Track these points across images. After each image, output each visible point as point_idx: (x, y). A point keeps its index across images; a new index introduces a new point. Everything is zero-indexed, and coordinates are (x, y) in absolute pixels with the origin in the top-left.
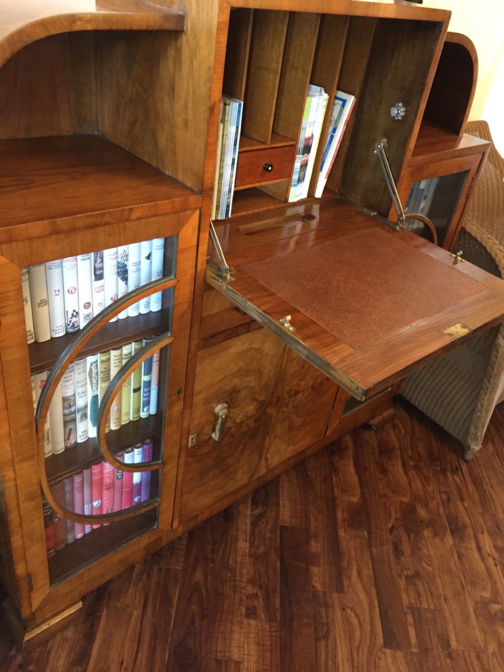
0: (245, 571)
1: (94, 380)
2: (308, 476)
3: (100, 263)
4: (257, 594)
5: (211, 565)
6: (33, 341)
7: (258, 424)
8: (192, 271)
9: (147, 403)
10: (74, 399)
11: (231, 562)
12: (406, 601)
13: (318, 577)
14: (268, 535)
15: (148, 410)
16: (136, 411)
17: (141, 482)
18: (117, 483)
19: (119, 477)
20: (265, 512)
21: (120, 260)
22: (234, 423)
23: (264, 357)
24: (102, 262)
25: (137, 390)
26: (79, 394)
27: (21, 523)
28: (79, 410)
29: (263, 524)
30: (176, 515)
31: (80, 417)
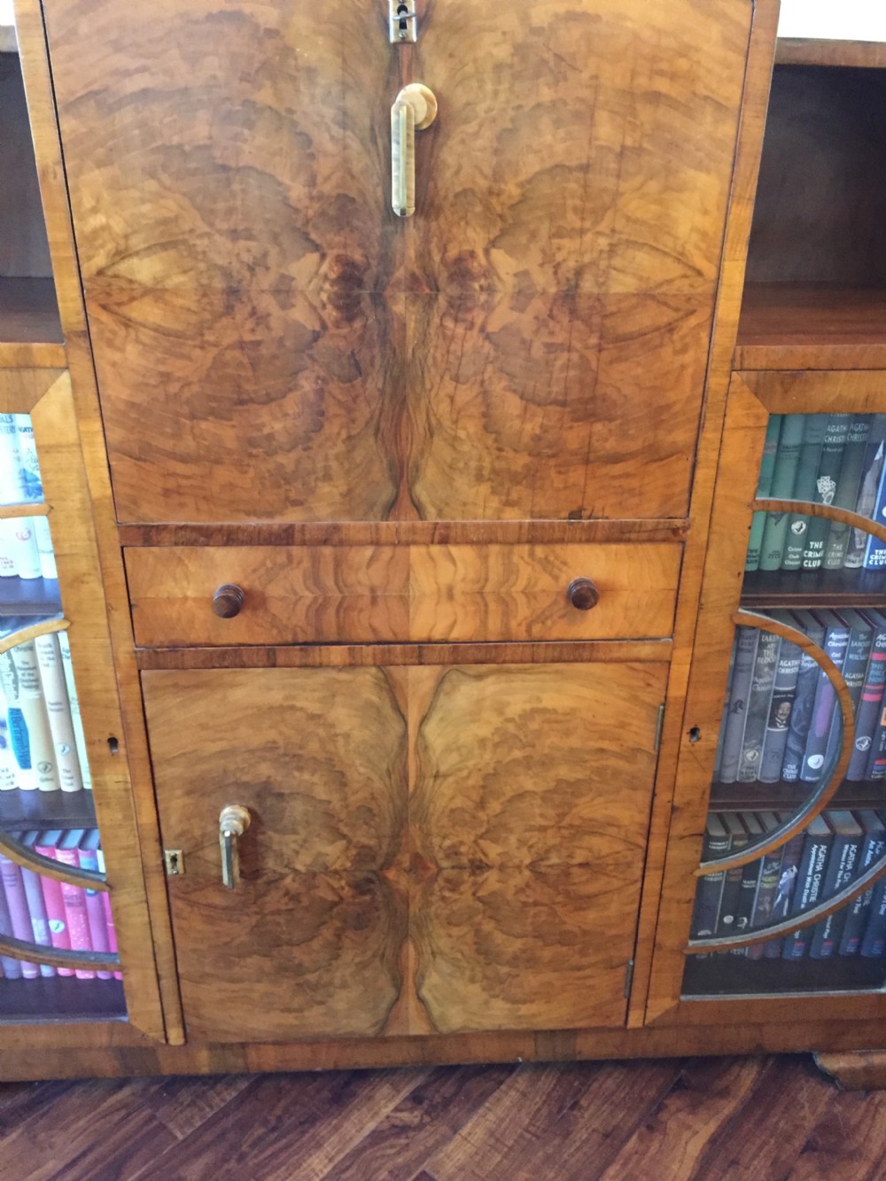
7: (367, 898)
8: (81, 495)
20: (420, 1127)
22: (286, 866)
23: (340, 740)
29: (392, 1147)
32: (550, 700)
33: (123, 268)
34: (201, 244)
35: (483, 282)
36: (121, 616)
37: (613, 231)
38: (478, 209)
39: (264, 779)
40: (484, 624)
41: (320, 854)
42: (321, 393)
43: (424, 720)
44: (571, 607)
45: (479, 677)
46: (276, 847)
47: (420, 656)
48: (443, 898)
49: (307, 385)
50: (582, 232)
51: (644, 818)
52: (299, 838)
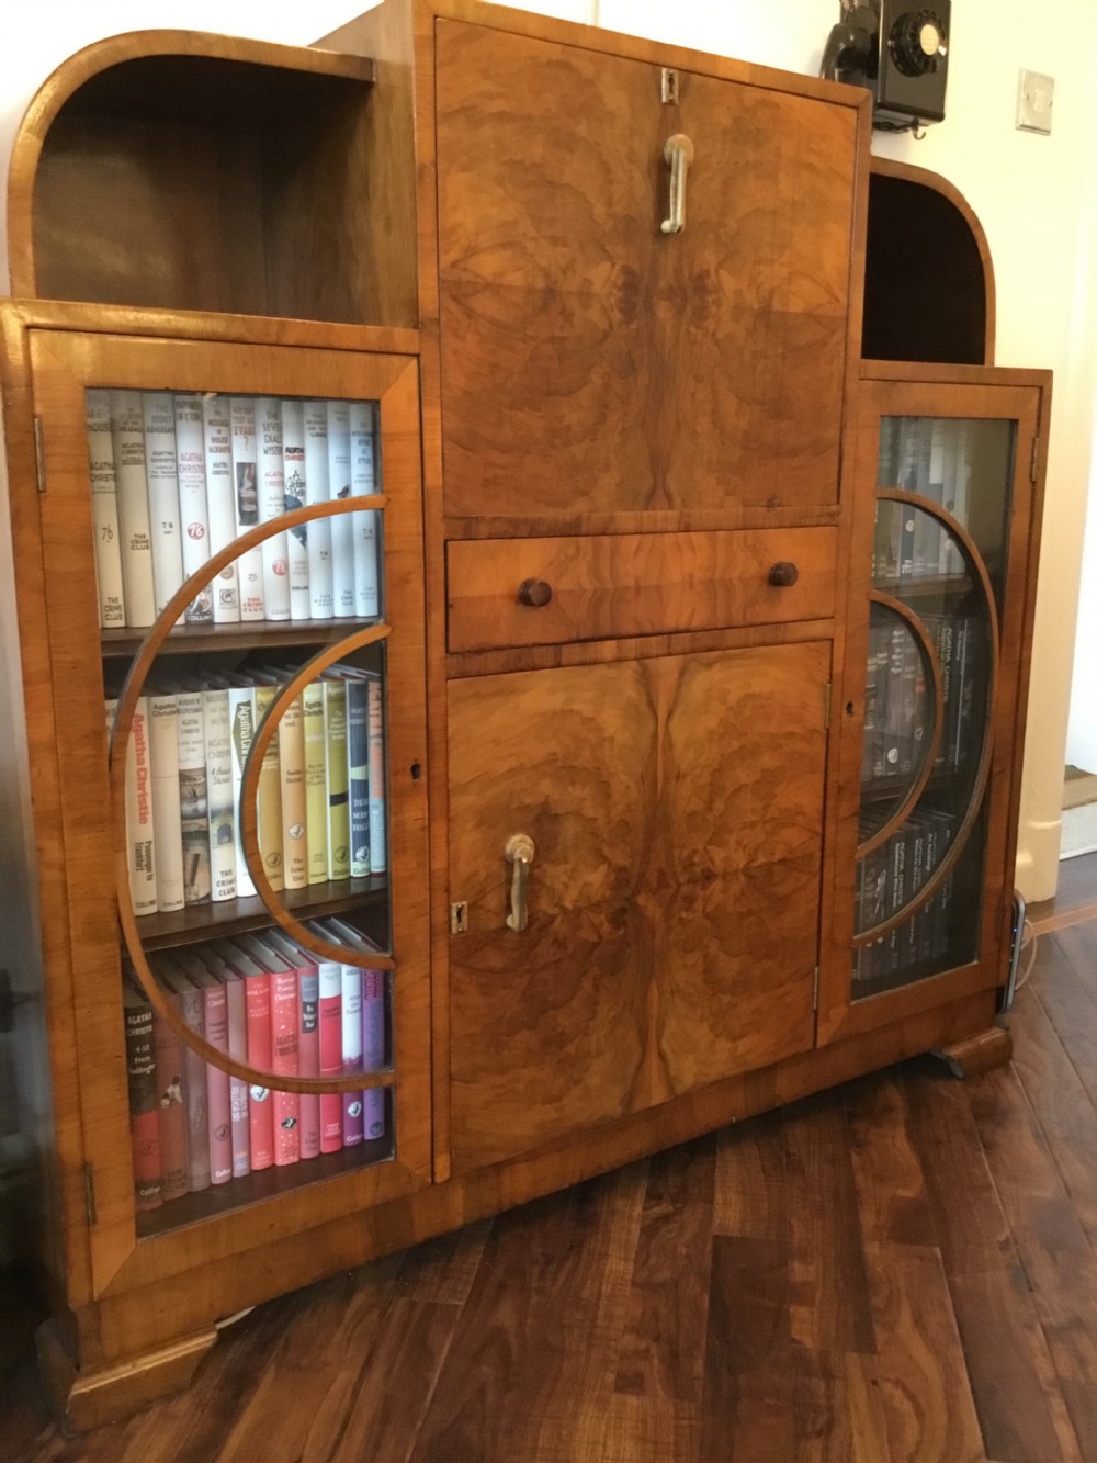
0: (619, 1311)
1: (244, 746)
2: (788, 1155)
3: (248, 489)
4: (648, 1351)
5: (535, 1299)
6: (121, 623)
7: (621, 932)
8: (415, 486)
9: (364, 838)
10: (203, 780)
11: (585, 1293)
12: (1045, 1371)
13: (806, 1326)
14: (684, 1251)
15: (367, 857)
16: (339, 854)
17: (361, 1058)
18: (306, 1040)
19: (309, 1025)
20: (678, 1212)
21: (287, 492)
22: (557, 905)
23: (607, 745)
24: (254, 488)
25: (339, 799)
26: (213, 773)
27: (73, 997)
28: (215, 814)
29: (670, 1231)
30: (441, 1138)
31: (216, 832)
32: (760, 685)
33: (472, 262)
34: (531, 246)
35: (714, 296)
36: (438, 617)
37: (790, 263)
38: (712, 236)
39: (543, 800)
40: (714, 612)
41: (586, 884)
42: (606, 386)
43: (670, 714)
44: (771, 588)
45: (709, 665)
46: (548, 882)
47: (669, 646)
48: (681, 920)
49: (597, 380)
51: (819, 803)
52: (568, 867)
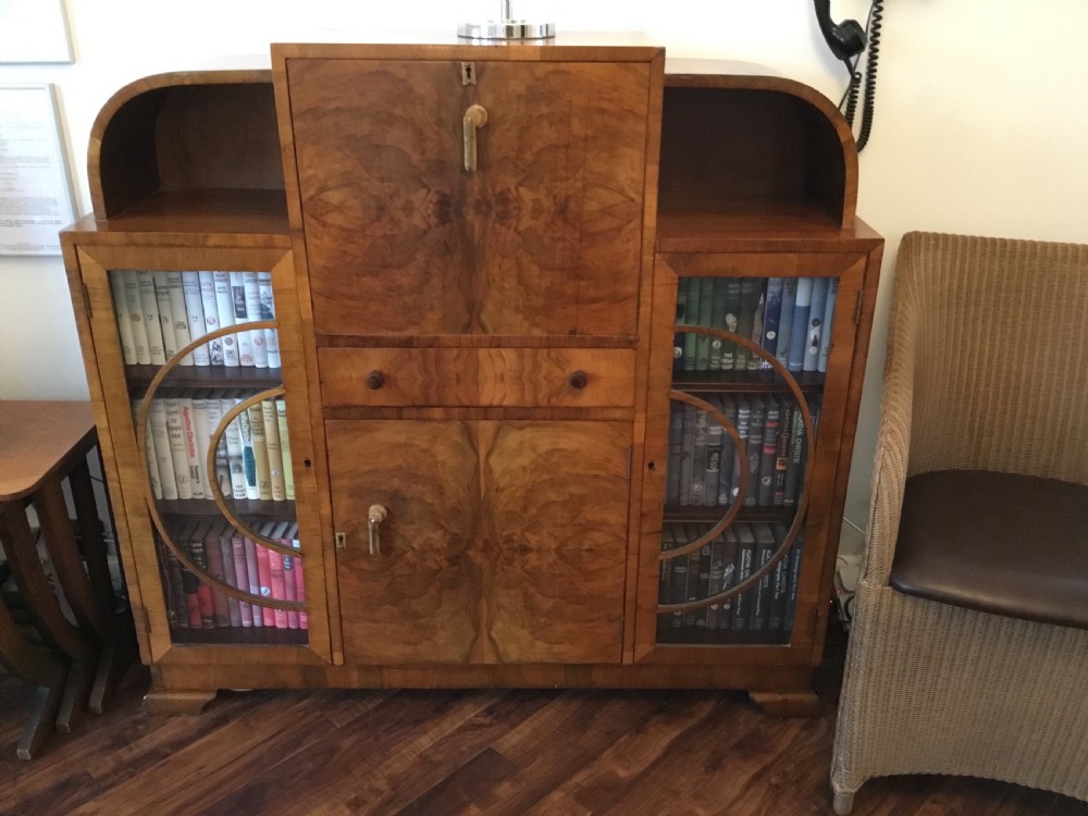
0: (397, 765)
2: (591, 718)
4: (383, 792)
7: (456, 568)
8: (296, 317)
10: (224, 441)
11: (394, 748)
14: (464, 748)
20: (490, 725)
22: (408, 545)
23: (440, 465)
24: (243, 299)
26: (229, 437)
28: (232, 458)
29: (472, 734)
30: (337, 644)
31: (233, 467)
32: (563, 444)
33: (323, 196)
34: (365, 184)
35: (515, 204)
37: (584, 178)
38: (511, 166)
39: (395, 488)
40: (522, 397)
41: (429, 538)
42: (428, 263)
43: (489, 454)
44: (573, 388)
45: (521, 428)
46: (401, 533)
47: (486, 414)
48: (504, 570)
49: (420, 258)
50: (567, 179)
51: (625, 521)
52: (415, 527)
